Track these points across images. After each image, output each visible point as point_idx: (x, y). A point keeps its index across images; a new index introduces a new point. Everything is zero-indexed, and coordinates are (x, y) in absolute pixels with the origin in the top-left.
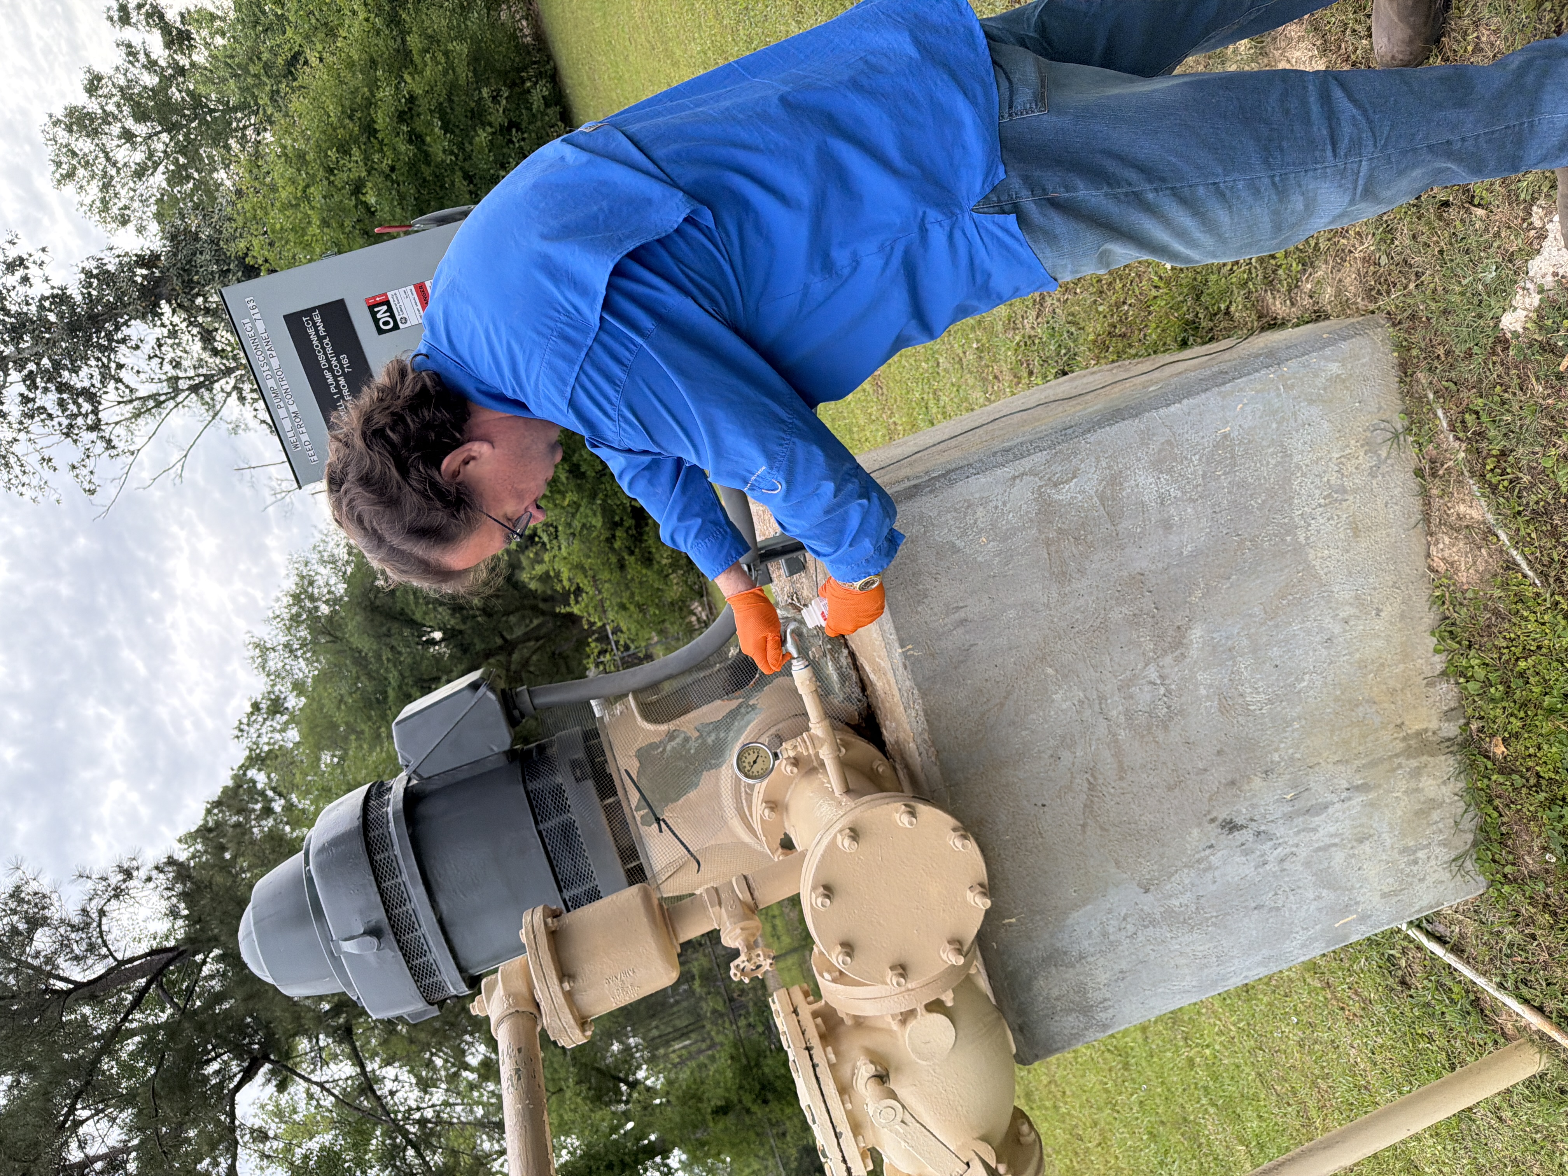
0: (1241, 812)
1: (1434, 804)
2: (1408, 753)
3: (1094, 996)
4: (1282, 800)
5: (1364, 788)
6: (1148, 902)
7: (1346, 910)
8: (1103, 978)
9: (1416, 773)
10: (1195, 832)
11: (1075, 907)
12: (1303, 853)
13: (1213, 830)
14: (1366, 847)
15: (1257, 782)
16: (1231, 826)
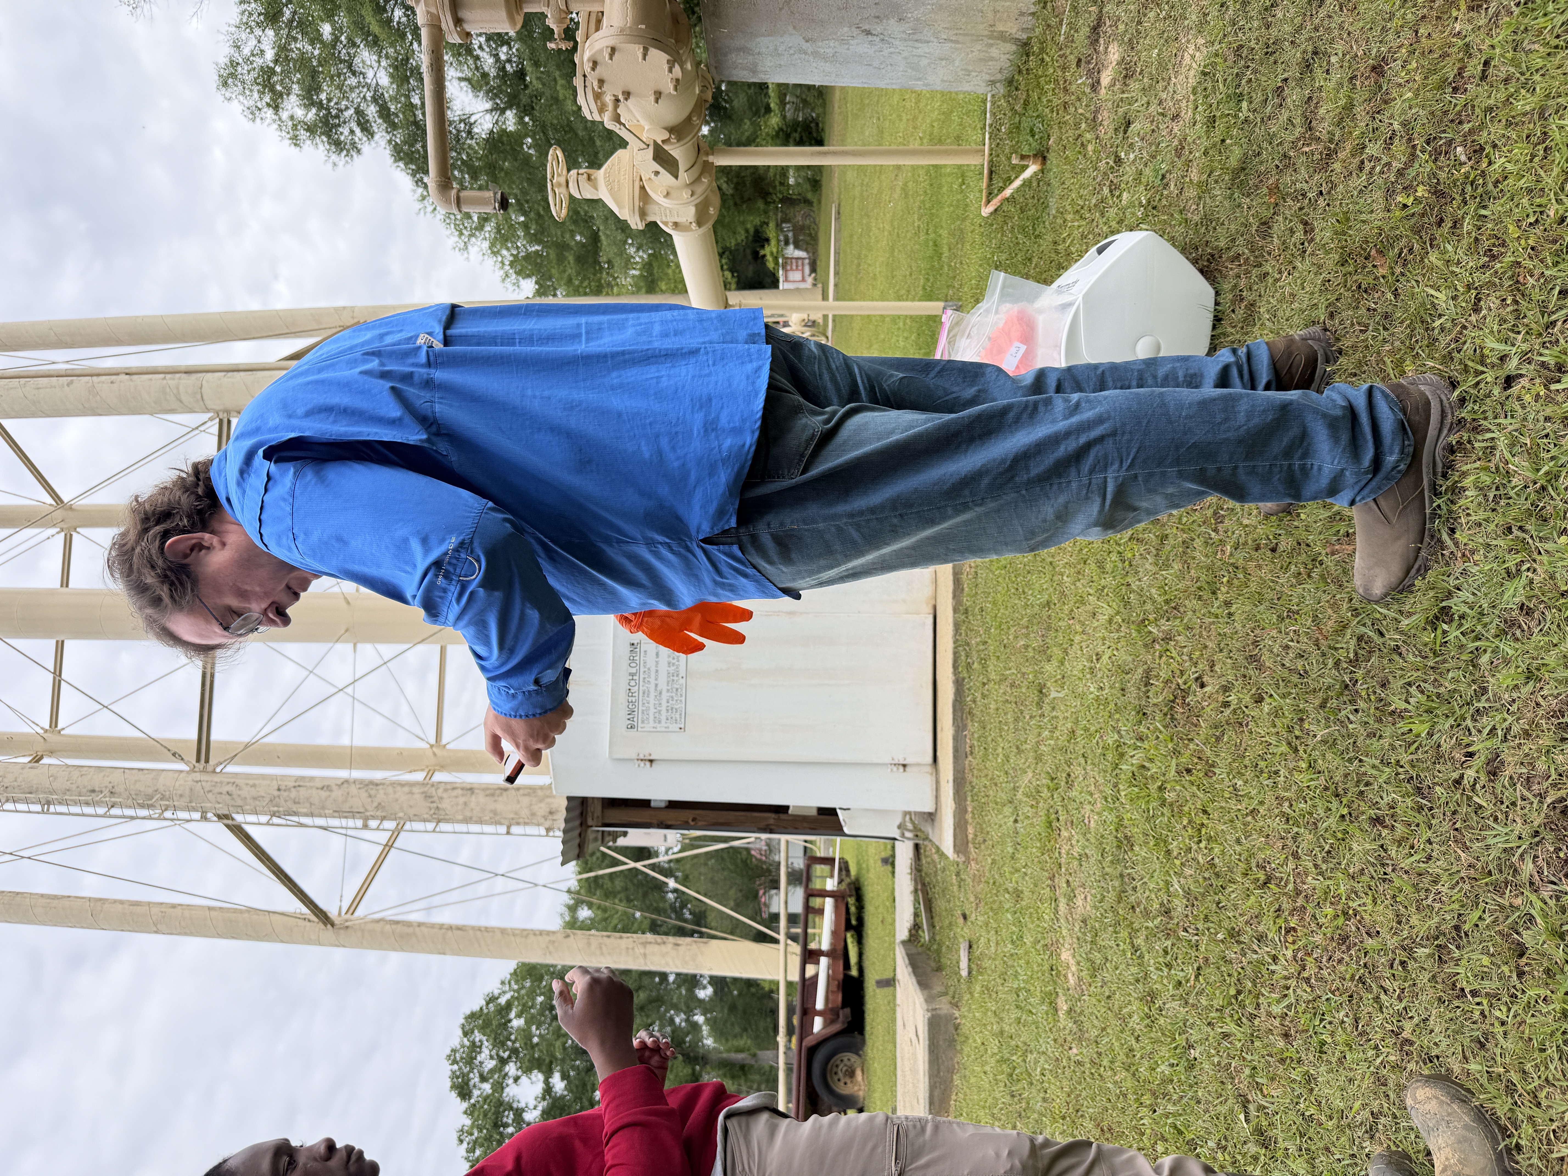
0: (878, 29)
1: (992, 59)
2: (990, 37)
3: (759, 68)
4: (904, 32)
5: (957, 42)
6: (806, 46)
7: (919, 79)
8: (769, 64)
9: (992, 45)
10: (846, 29)
11: (763, 35)
12: (905, 54)
13: (856, 32)
14: (944, 63)
15: (892, 21)
16: (868, 33)
